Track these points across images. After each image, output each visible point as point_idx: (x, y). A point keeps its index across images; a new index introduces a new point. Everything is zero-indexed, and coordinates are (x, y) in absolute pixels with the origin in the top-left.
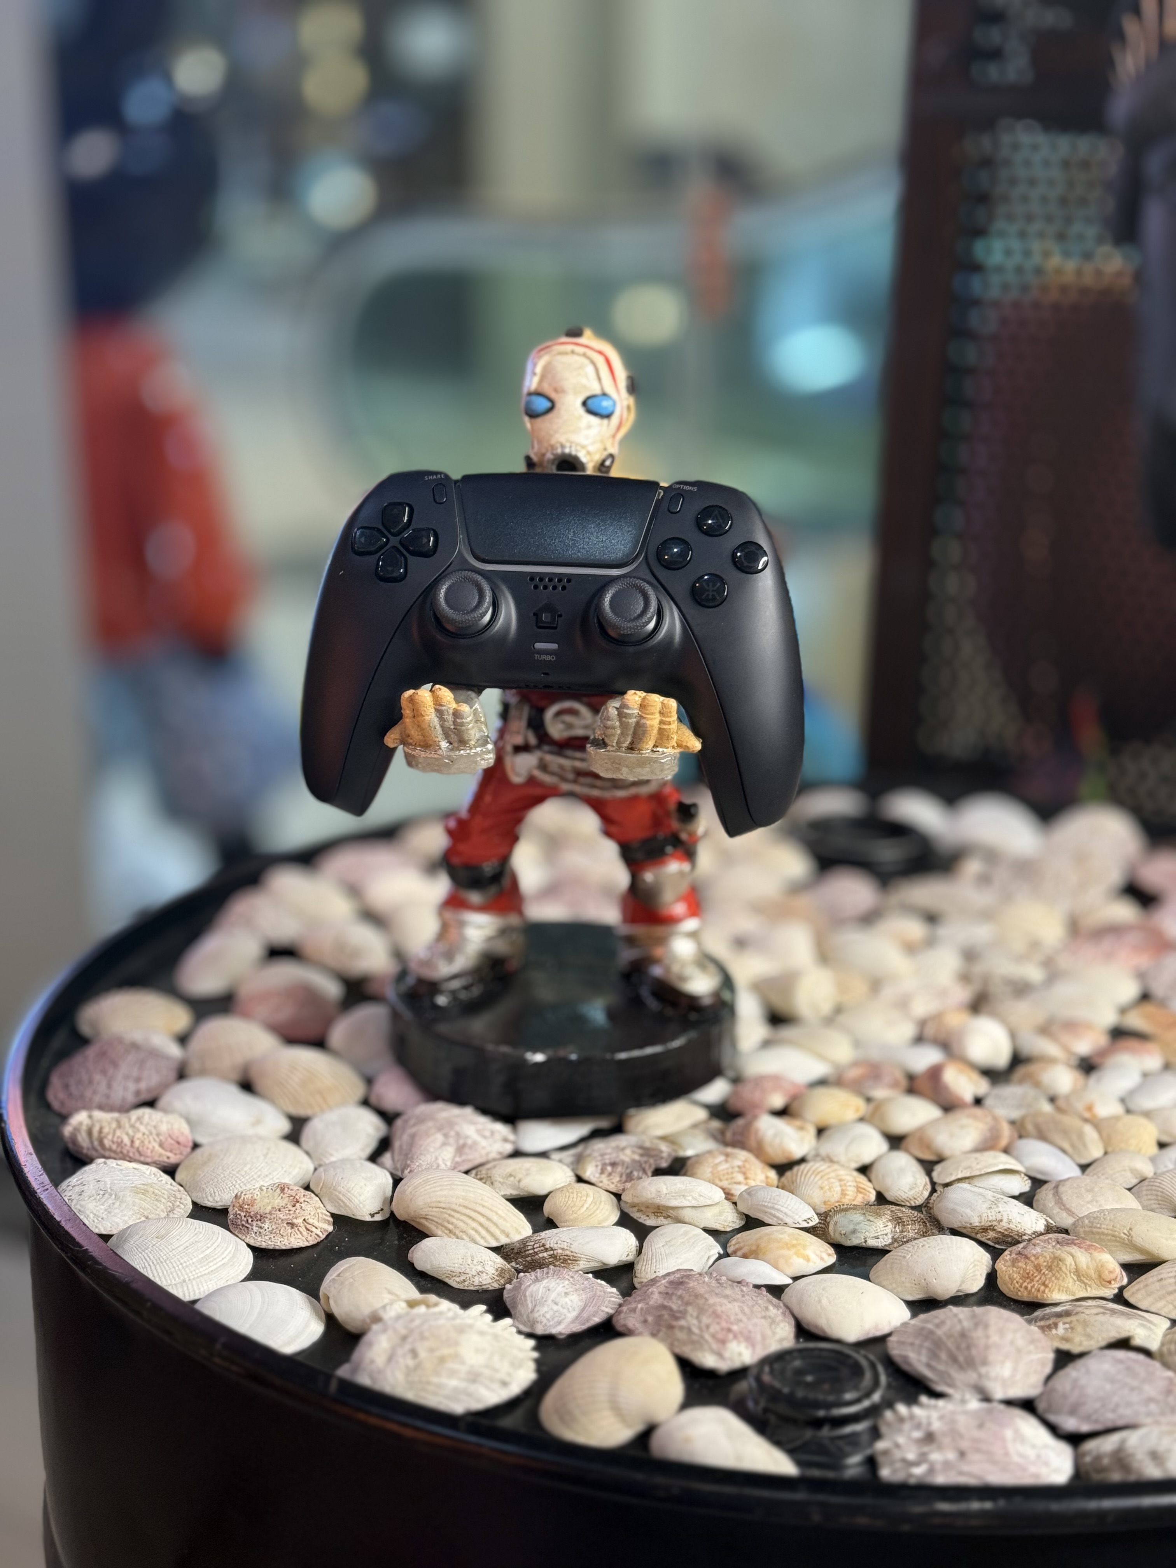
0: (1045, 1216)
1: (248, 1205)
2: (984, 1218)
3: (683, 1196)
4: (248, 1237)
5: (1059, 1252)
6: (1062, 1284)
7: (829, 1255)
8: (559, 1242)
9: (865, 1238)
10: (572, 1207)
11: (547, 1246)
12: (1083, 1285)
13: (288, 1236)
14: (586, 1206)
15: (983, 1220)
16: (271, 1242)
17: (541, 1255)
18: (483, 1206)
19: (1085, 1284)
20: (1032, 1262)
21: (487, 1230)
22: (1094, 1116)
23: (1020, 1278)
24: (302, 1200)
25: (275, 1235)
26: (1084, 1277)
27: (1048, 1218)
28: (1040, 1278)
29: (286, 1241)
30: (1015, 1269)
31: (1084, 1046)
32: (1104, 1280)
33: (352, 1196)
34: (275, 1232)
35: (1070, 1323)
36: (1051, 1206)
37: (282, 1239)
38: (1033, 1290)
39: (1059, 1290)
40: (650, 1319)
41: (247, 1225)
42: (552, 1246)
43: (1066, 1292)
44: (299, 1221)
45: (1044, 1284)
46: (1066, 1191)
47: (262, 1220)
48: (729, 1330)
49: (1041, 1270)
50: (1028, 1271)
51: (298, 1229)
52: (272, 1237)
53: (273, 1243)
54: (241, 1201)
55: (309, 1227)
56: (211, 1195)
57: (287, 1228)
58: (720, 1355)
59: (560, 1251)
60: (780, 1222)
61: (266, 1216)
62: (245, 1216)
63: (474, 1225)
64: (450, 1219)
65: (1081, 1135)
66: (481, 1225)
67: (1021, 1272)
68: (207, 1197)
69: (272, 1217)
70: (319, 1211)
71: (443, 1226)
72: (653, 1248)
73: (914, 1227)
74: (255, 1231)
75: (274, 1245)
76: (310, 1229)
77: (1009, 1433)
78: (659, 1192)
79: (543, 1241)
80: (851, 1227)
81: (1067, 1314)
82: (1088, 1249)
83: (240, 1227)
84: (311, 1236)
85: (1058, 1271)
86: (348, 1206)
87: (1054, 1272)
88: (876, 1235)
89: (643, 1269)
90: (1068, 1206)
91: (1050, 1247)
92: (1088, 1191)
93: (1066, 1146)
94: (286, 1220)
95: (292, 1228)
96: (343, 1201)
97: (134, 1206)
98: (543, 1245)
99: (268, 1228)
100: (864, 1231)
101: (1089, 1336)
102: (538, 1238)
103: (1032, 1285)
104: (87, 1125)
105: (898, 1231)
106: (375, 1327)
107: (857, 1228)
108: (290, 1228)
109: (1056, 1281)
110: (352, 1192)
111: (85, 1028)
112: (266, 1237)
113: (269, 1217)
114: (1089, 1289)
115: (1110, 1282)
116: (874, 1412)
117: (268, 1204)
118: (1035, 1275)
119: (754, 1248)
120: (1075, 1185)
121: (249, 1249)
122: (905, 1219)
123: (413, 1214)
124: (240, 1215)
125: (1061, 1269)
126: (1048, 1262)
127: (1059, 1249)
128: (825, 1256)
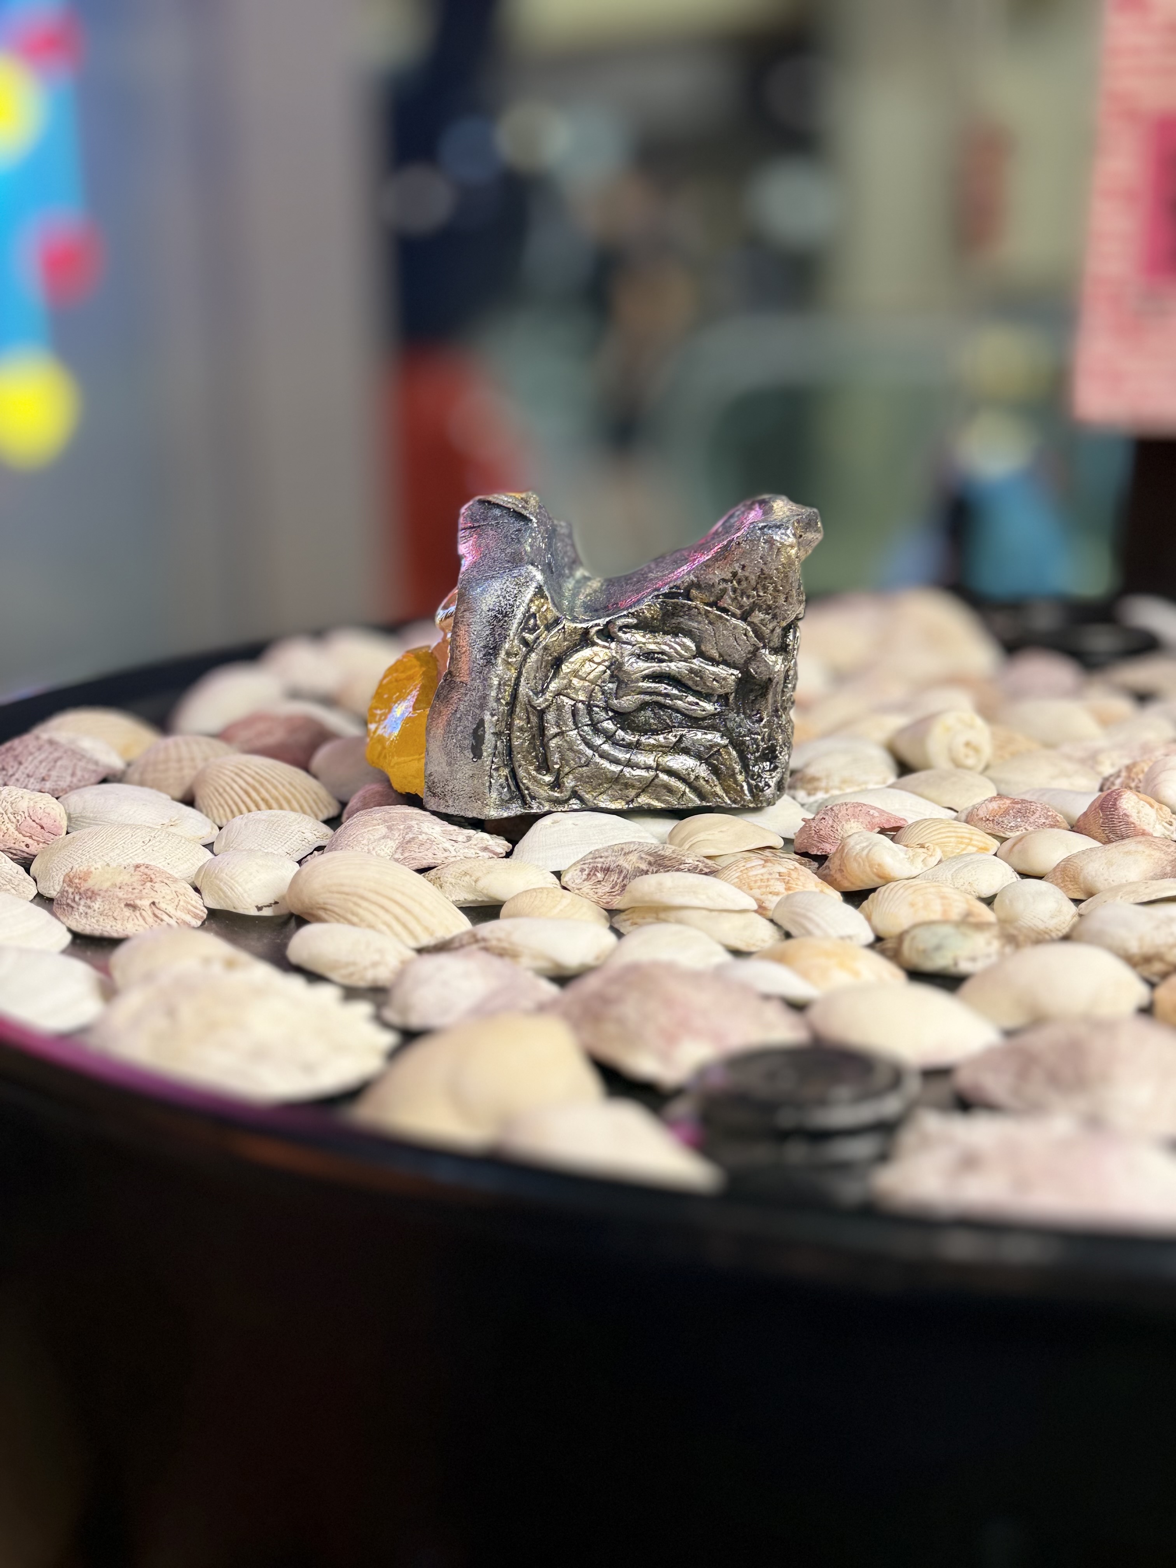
1: (80, 878)
2: (1147, 941)
4: (70, 919)
9: (954, 960)
13: (124, 920)
16: (99, 925)
18: (403, 894)
21: (405, 926)
25: (105, 917)
29: (119, 926)
33: (235, 883)
34: (107, 913)
41: (73, 904)
44: (145, 903)
47: (93, 899)
48: (686, 1025)
51: (141, 914)
52: (101, 920)
53: (101, 927)
54: (72, 874)
55: (157, 912)
57: (125, 909)
58: (665, 1057)
61: (100, 892)
63: (388, 918)
64: (355, 907)
66: (397, 919)
69: (107, 895)
70: (182, 898)
74: (81, 911)
75: (102, 930)
76: (159, 915)
80: (936, 944)
83: (65, 907)
84: (160, 925)
86: (227, 896)
88: (973, 955)
94: (124, 899)
95: (134, 911)
96: (224, 892)
99: (99, 908)
105: (1006, 952)
107: (944, 946)
108: (131, 911)
110: (236, 879)
112: (94, 920)
113: (102, 894)
116: (887, 1126)
117: (109, 881)
123: (307, 901)
124: (67, 892)
128: (886, 972)
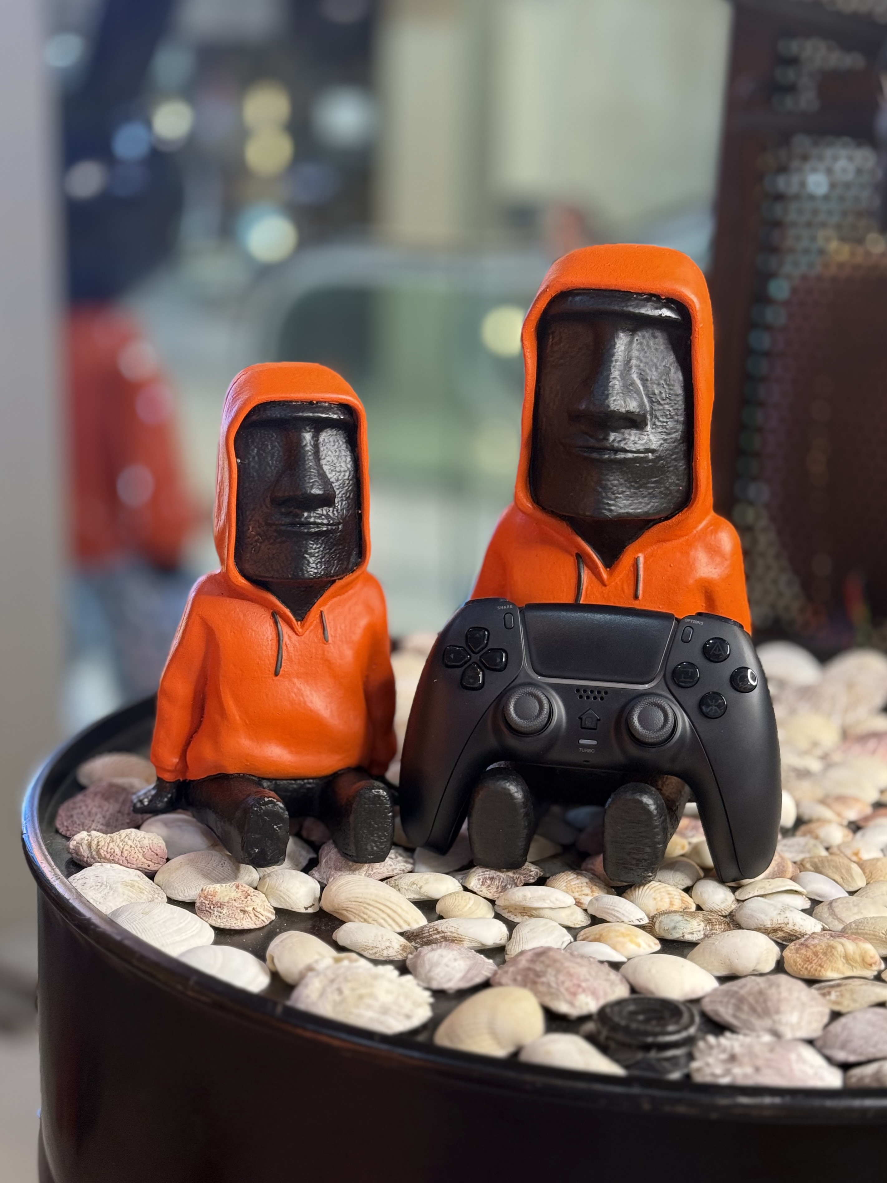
0: (821, 923)
1: (211, 895)
2: (775, 921)
3: (544, 900)
4: (211, 919)
5: (832, 942)
6: (834, 966)
7: (655, 944)
8: (449, 927)
9: (683, 933)
10: (458, 906)
11: (440, 930)
12: (850, 967)
13: (241, 920)
14: (469, 906)
15: (774, 923)
17: (434, 937)
18: (391, 902)
19: (852, 966)
20: (811, 949)
21: (394, 920)
22: (860, 859)
23: (802, 962)
24: (252, 894)
25: (231, 919)
26: (851, 961)
27: (824, 924)
28: (818, 961)
29: (239, 923)
30: (798, 955)
31: (852, 815)
32: (866, 963)
33: (290, 893)
34: (231, 916)
35: (840, 991)
36: (826, 916)
37: (236, 922)
38: (812, 970)
39: (832, 970)
40: (519, 978)
41: (210, 911)
42: (443, 930)
43: (838, 971)
44: (250, 909)
45: (820, 965)
46: (838, 906)
47: (222, 907)
48: (579, 986)
49: (818, 955)
50: (808, 956)
51: (249, 915)
52: (229, 920)
53: (229, 924)
54: (206, 892)
55: (256, 913)
56: (182, 891)
57: (241, 913)
58: (571, 1004)
59: (449, 934)
60: (618, 920)
61: (225, 904)
62: (208, 904)
63: (384, 916)
64: (366, 911)
65: (849, 870)
66: (389, 916)
67: (803, 957)
68: (178, 893)
69: (229, 905)
70: (265, 904)
71: (359, 916)
72: (521, 934)
73: (720, 927)
74: (216, 915)
75: (230, 926)
76: (258, 916)
77: (793, 1056)
78: (525, 896)
79: (436, 927)
80: (672, 925)
81: (839, 985)
82: (854, 940)
83: (205, 912)
84: (258, 921)
85: (831, 956)
86: (287, 901)
87: (828, 957)
88: (692, 931)
89: (513, 948)
90: (839, 916)
91: (825, 939)
92: (855, 906)
93: (838, 878)
94: (240, 907)
95: (244, 914)
96: (283, 898)
97: (124, 895)
98: (437, 930)
99: (226, 913)
100: (682, 928)
101: (855, 1001)
102: (432, 925)
103: (811, 966)
104: (87, 840)
105: (708, 929)
106: (310, 974)
107: (677, 925)
109: (829, 963)
110: (290, 891)
111: (83, 779)
112: (225, 920)
114: (855, 970)
115: (871, 965)
116: (690, 1041)
117: (226, 896)
118: (814, 959)
119: (597, 936)
120: (845, 902)
121: (211, 928)
122: (714, 921)
123: (337, 906)
124: (204, 903)
125: (833, 954)
126: (823, 949)
127: (833, 940)
128: (652, 944)
